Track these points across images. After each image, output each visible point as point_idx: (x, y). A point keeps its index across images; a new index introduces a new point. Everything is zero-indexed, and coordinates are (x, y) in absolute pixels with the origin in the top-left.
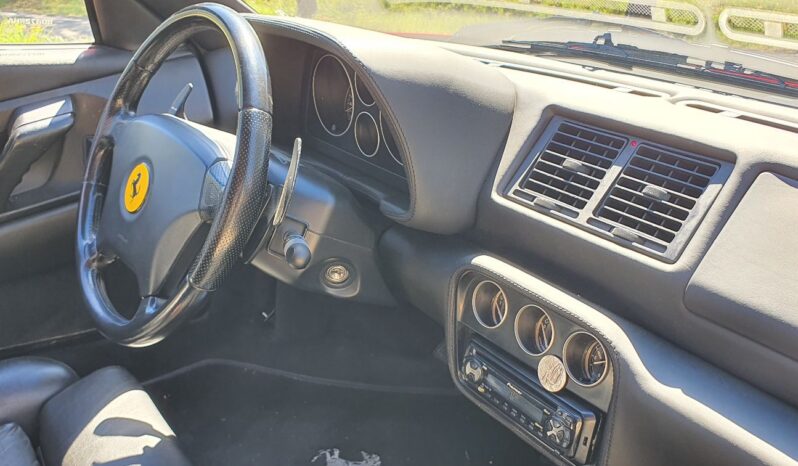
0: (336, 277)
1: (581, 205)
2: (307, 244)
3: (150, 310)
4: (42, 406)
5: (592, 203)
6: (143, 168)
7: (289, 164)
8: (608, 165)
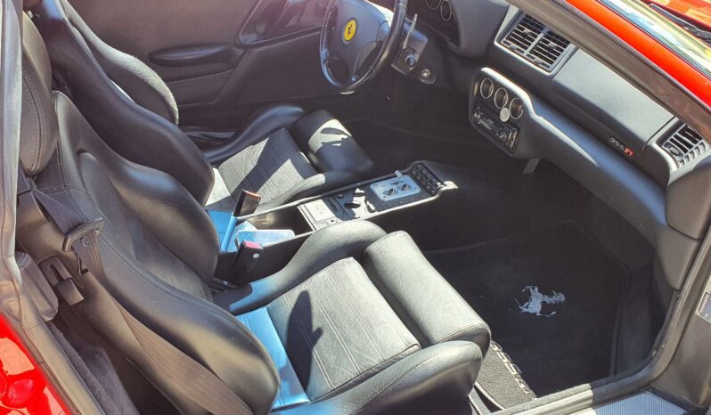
0: (425, 75)
1: (526, 48)
2: (415, 58)
3: (353, 79)
4: (295, 123)
5: (530, 48)
6: (353, 23)
7: (411, 24)
8: (539, 33)
